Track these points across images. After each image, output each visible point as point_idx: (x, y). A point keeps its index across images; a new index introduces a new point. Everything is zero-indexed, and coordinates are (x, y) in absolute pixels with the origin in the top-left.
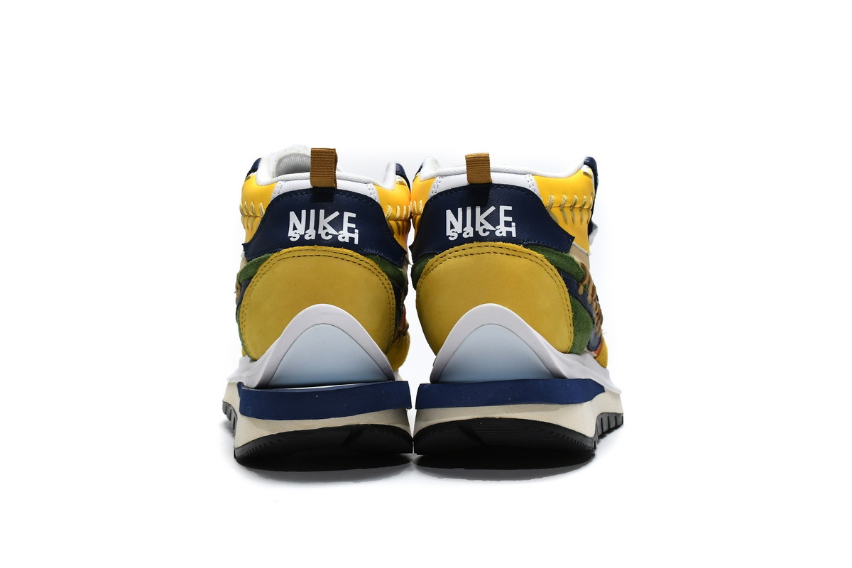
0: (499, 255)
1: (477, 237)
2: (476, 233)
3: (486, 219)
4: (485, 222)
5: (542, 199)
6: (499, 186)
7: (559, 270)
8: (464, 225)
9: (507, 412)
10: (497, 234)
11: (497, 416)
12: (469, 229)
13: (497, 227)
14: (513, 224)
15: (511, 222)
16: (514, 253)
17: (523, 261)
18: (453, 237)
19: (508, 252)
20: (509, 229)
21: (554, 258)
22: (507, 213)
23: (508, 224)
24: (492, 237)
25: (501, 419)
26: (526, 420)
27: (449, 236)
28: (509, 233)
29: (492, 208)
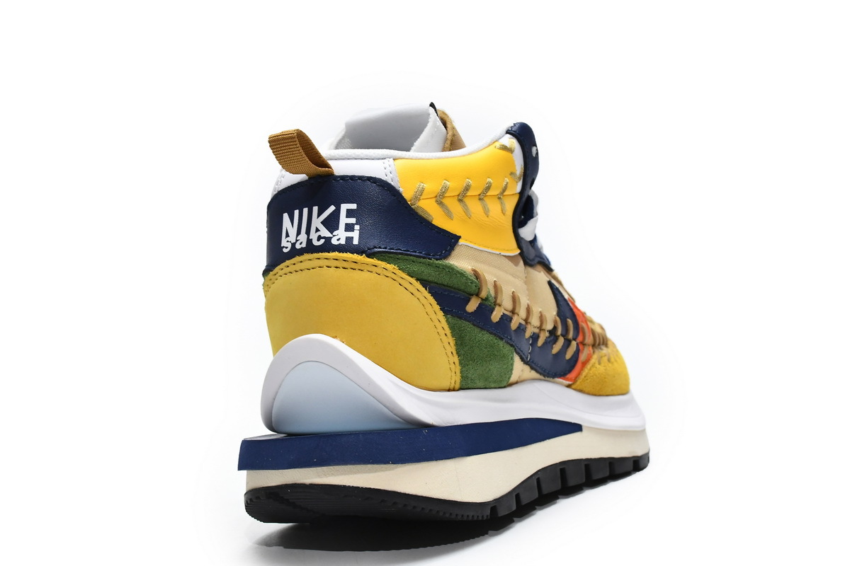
0: (333, 269)
1: (310, 248)
2: (309, 241)
3: (324, 223)
4: (322, 228)
5: (401, 190)
6: (343, 178)
7: (424, 283)
8: (299, 233)
9: (319, 476)
10: (334, 241)
11: (308, 481)
12: (303, 237)
13: (335, 233)
14: (357, 227)
15: (353, 225)
16: (354, 265)
17: (366, 275)
18: (287, 248)
19: (345, 265)
20: (349, 234)
21: (415, 268)
22: (350, 213)
23: (349, 228)
24: (328, 247)
25: (312, 486)
26: (344, 486)
27: (284, 247)
28: (349, 239)
29: (332, 208)
